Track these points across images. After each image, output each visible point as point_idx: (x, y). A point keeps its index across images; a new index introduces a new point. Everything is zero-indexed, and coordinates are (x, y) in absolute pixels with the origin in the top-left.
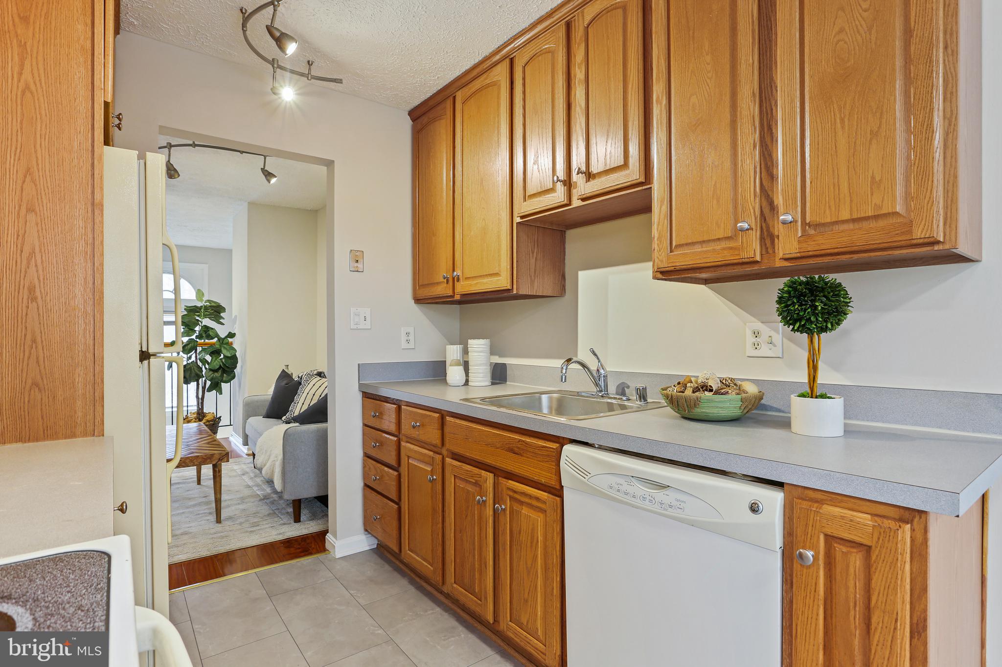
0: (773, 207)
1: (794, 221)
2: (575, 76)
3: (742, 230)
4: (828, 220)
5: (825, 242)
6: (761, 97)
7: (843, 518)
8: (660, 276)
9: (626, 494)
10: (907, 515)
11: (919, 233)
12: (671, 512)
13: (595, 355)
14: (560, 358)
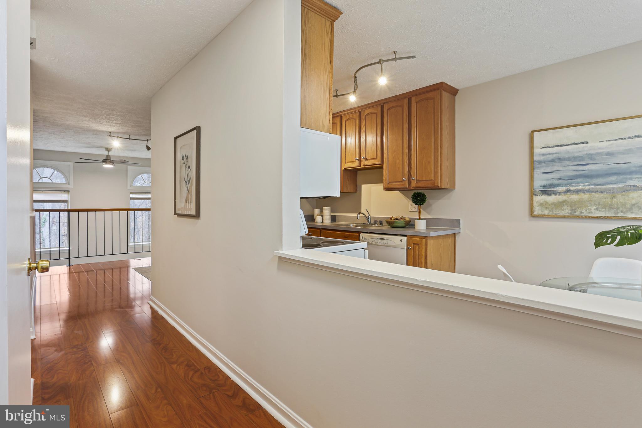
0: (411, 175)
1: (415, 179)
2: (362, 129)
3: (404, 180)
4: (421, 180)
5: (421, 185)
6: (408, 148)
7: (415, 240)
8: (385, 189)
9: (376, 242)
10: (424, 237)
11: (436, 185)
12: (386, 245)
13: (367, 211)
14: (357, 213)
